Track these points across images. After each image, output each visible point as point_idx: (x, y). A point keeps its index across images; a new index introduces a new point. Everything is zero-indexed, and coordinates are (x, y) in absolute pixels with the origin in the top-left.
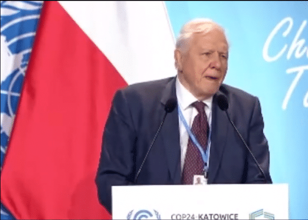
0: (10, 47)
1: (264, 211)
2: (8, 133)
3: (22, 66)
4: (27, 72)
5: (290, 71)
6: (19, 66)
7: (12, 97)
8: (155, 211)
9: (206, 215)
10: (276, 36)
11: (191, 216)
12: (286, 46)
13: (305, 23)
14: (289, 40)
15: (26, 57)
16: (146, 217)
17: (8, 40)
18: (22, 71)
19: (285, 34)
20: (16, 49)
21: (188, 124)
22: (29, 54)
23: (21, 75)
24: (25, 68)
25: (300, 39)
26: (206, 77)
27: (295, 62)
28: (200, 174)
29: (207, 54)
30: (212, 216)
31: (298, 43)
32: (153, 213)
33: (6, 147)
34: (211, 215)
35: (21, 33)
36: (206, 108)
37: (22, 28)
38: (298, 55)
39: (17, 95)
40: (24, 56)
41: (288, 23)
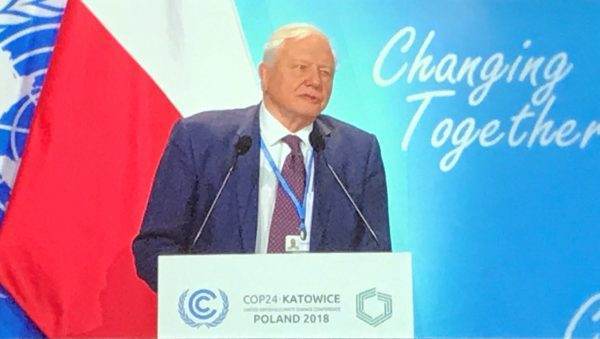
0: (17, 67)
1: (377, 290)
2: (10, 184)
3: (34, 92)
4: (41, 100)
5: (411, 99)
6: (29, 91)
7: (17, 134)
8: (221, 292)
9: (293, 297)
10: (392, 50)
11: (272, 297)
12: (406, 65)
13: (432, 34)
14: (411, 57)
15: (39, 80)
16: (207, 299)
17: (14, 56)
18: (33, 99)
19: (405, 49)
20: (25, 69)
21: (277, 164)
22: (43, 76)
23: (32, 104)
24: (38, 95)
25: (424, 56)
26: (300, 96)
27: (419, 87)
28: (294, 234)
29: (303, 67)
30: (303, 298)
31: (422, 61)
32: (217, 294)
33: (7, 203)
34: (301, 296)
35: (32, 47)
36: (302, 145)
37: (34, 41)
38: (423, 78)
39: (24, 131)
40: (36, 78)
41: (407, 36)
